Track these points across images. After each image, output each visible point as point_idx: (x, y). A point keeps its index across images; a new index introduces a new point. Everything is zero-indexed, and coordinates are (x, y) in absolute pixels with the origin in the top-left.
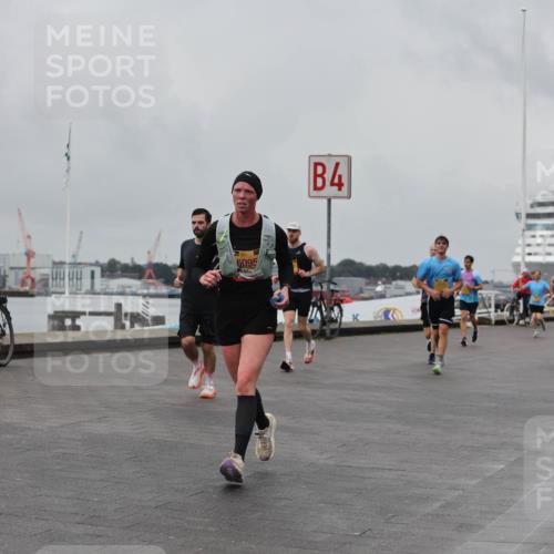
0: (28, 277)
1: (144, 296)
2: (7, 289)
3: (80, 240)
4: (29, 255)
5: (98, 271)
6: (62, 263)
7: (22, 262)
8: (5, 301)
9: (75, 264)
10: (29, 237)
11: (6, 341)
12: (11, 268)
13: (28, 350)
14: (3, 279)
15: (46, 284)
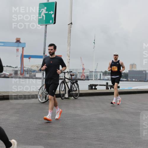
0: (83, 75)
2: (77, 78)
3: (97, 65)
4: (83, 69)
5: (102, 74)
6: (92, 72)
7: (81, 71)
8: (77, 81)
9: (96, 72)
10: (83, 64)
11: (77, 92)
12: (78, 73)
13: (83, 94)
14: (76, 75)
15: (88, 77)
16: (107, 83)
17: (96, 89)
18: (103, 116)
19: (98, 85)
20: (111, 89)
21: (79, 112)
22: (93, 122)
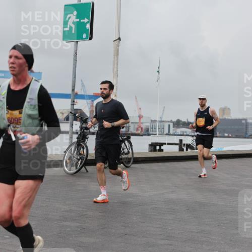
0: (140, 127)
2: (130, 132)
3: (164, 110)
4: (140, 117)
5: (171, 125)
6: (155, 121)
7: (137, 120)
8: (130, 138)
9: (162, 121)
10: (140, 109)
11: (130, 156)
12: (132, 123)
13: (140, 160)
14: (128, 127)
15: (148, 130)
16: (181, 141)
17: (162, 150)
18: (173, 196)
19: (165, 144)
20: (187, 150)
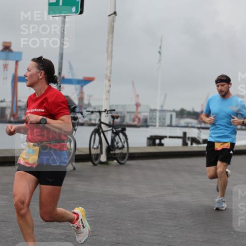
0: (137, 117)
1: (199, 128)
2: (125, 123)
3: (165, 98)
4: (138, 105)
5: (174, 115)
6: (155, 110)
7: (134, 109)
8: (125, 130)
9: (162, 111)
10: (138, 96)
11: (125, 151)
12: (128, 112)
13: (137, 155)
14: (123, 118)
15: (146, 121)
16: (185, 134)
17: (161, 144)
18: (175, 199)
19: (166, 137)
20: (192, 144)
21: (127, 191)
22: (156, 210)
